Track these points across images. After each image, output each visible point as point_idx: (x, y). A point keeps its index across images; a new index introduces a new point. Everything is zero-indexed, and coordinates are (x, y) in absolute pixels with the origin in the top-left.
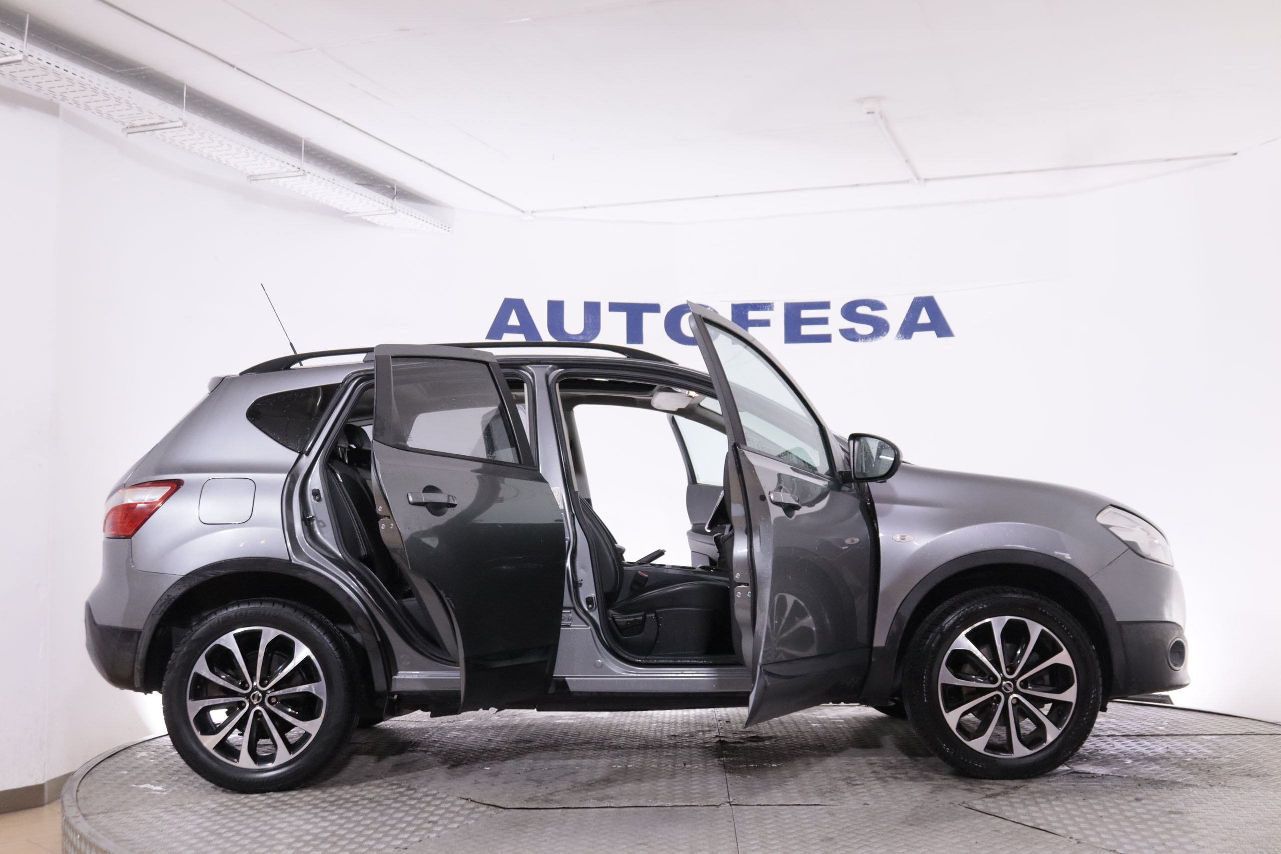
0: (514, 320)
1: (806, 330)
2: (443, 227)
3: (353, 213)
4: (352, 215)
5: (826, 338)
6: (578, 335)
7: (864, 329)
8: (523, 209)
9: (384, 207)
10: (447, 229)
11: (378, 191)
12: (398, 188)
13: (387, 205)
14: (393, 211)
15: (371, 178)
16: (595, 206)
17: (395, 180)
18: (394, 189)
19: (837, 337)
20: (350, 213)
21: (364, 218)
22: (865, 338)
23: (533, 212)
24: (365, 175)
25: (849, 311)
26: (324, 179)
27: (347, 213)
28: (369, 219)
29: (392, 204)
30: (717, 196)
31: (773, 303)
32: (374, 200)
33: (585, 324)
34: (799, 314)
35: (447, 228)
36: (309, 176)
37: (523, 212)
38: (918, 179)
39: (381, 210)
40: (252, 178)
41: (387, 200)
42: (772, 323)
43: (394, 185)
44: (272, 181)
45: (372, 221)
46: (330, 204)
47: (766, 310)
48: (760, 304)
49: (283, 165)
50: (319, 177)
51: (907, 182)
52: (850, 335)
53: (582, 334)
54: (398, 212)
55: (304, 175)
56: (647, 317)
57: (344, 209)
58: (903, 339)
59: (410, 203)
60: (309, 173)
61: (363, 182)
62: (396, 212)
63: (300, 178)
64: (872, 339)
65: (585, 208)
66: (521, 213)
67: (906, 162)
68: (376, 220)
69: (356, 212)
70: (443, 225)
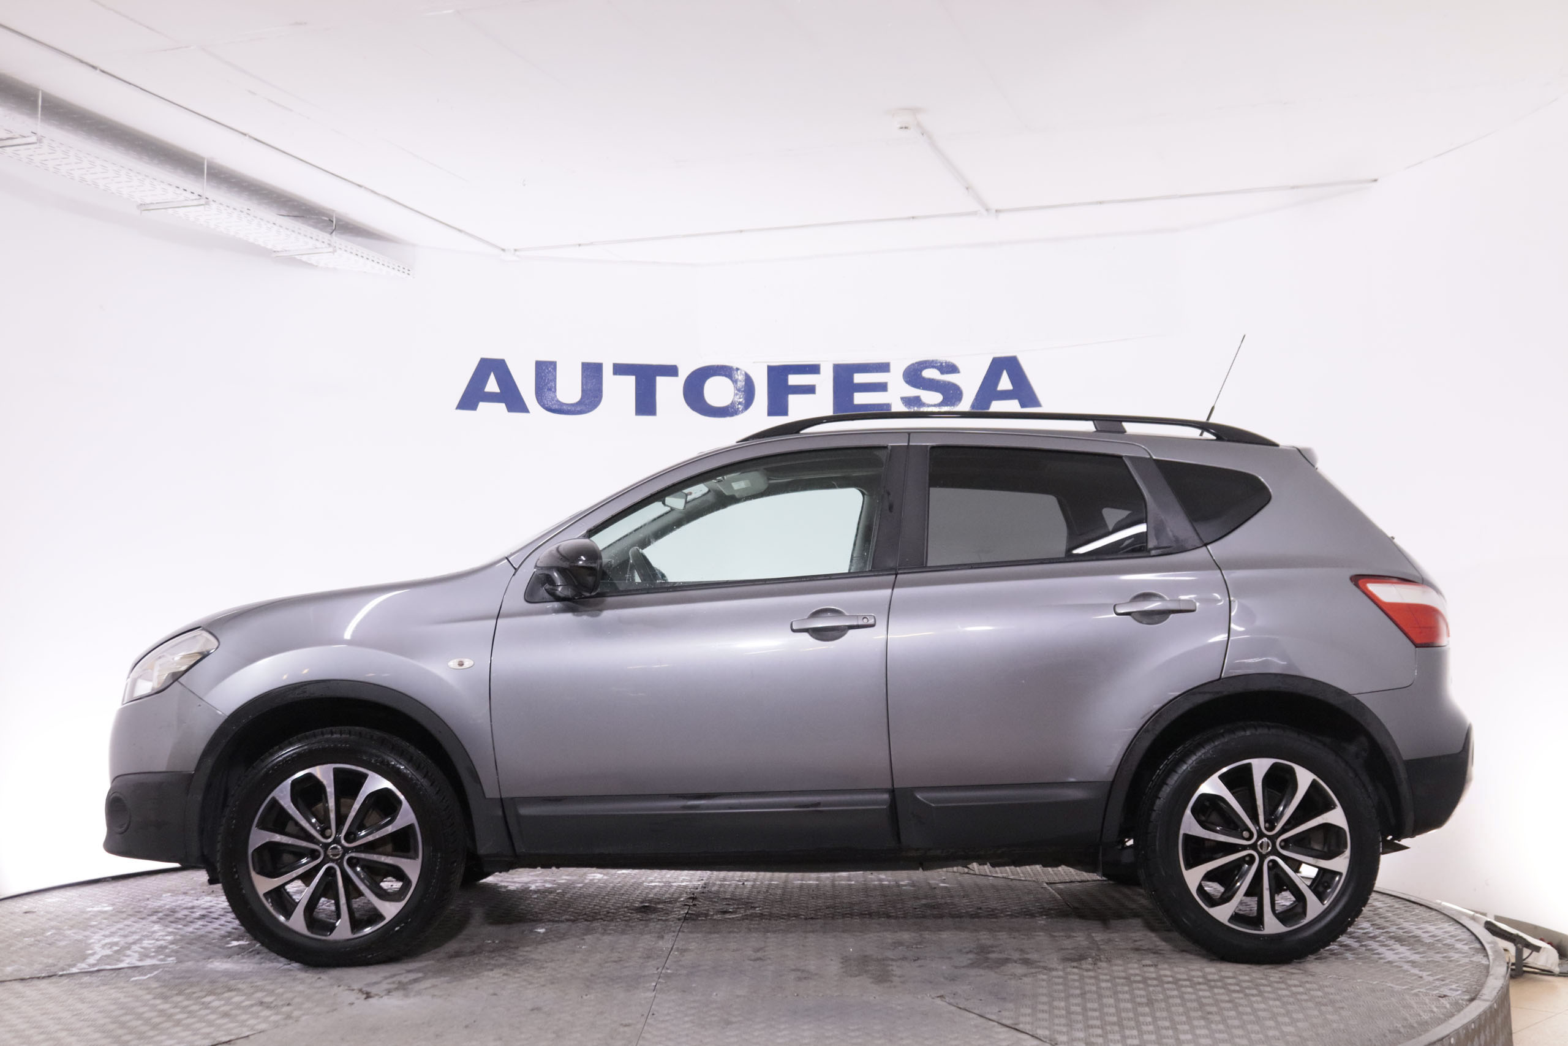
2: (402, 270)
3: (282, 251)
4: (280, 254)
8: (504, 248)
9: (319, 244)
10: (407, 272)
11: (310, 225)
12: (338, 220)
13: (323, 242)
14: (331, 249)
15: (304, 208)
16: (592, 244)
17: (334, 211)
18: (332, 221)
20: (278, 252)
21: (297, 257)
23: (515, 250)
24: (295, 203)
26: (235, 209)
27: (275, 252)
28: (304, 258)
29: (329, 241)
30: (741, 231)
32: (306, 236)
36: (214, 206)
37: (503, 250)
38: (987, 210)
39: (316, 248)
40: (144, 207)
41: (324, 236)
43: (332, 217)
44: (170, 211)
45: (309, 262)
46: (251, 240)
49: (179, 192)
50: (228, 207)
51: (976, 214)
54: (339, 251)
55: (208, 204)
57: (269, 247)
59: (359, 239)
60: (214, 201)
62: (335, 251)
63: (203, 208)
65: (580, 245)
66: (502, 252)
67: (967, 189)
68: (313, 259)
69: (286, 251)
70: (401, 267)
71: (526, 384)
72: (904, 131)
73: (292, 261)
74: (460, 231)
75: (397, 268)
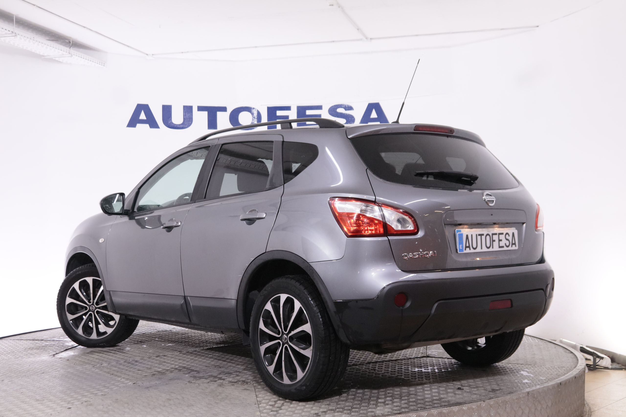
0: (143, 116)
2: (101, 63)
3: (47, 56)
4: (46, 57)
6: (180, 125)
9: (64, 53)
11: (61, 44)
12: (73, 41)
13: (66, 52)
14: (70, 55)
15: (57, 36)
16: (188, 52)
17: (71, 38)
18: (70, 42)
20: (45, 56)
21: (54, 59)
23: (153, 55)
24: (53, 34)
25: (333, 111)
26: (28, 38)
27: (43, 56)
28: (57, 59)
29: (69, 51)
30: (256, 47)
31: (291, 106)
32: (59, 49)
33: (184, 118)
34: (305, 112)
35: (103, 64)
36: (18, 36)
37: (147, 55)
38: (367, 38)
39: (63, 55)
41: (67, 49)
42: (290, 117)
43: (70, 40)
45: (59, 61)
46: (33, 51)
47: (287, 110)
48: (283, 107)
49: (3, 30)
50: (25, 37)
51: (361, 40)
53: (182, 124)
54: (73, 56)
55: (16, 36)
56: (219, 114)
57: (41, 54)
59: (81, 50)
60: (18, 34)
61: (51, 39)
62: (72, 56)
63: (14, 37)
65: (182, 53)
66: (147, 56)
67: (358, 29)
68: (61, 60)
69: (49, 56)
70: (101, 62)
71: (158, 116)
72: (331, 7)
73: (51, 60)
74: (128, 46)
75: (99, 63)
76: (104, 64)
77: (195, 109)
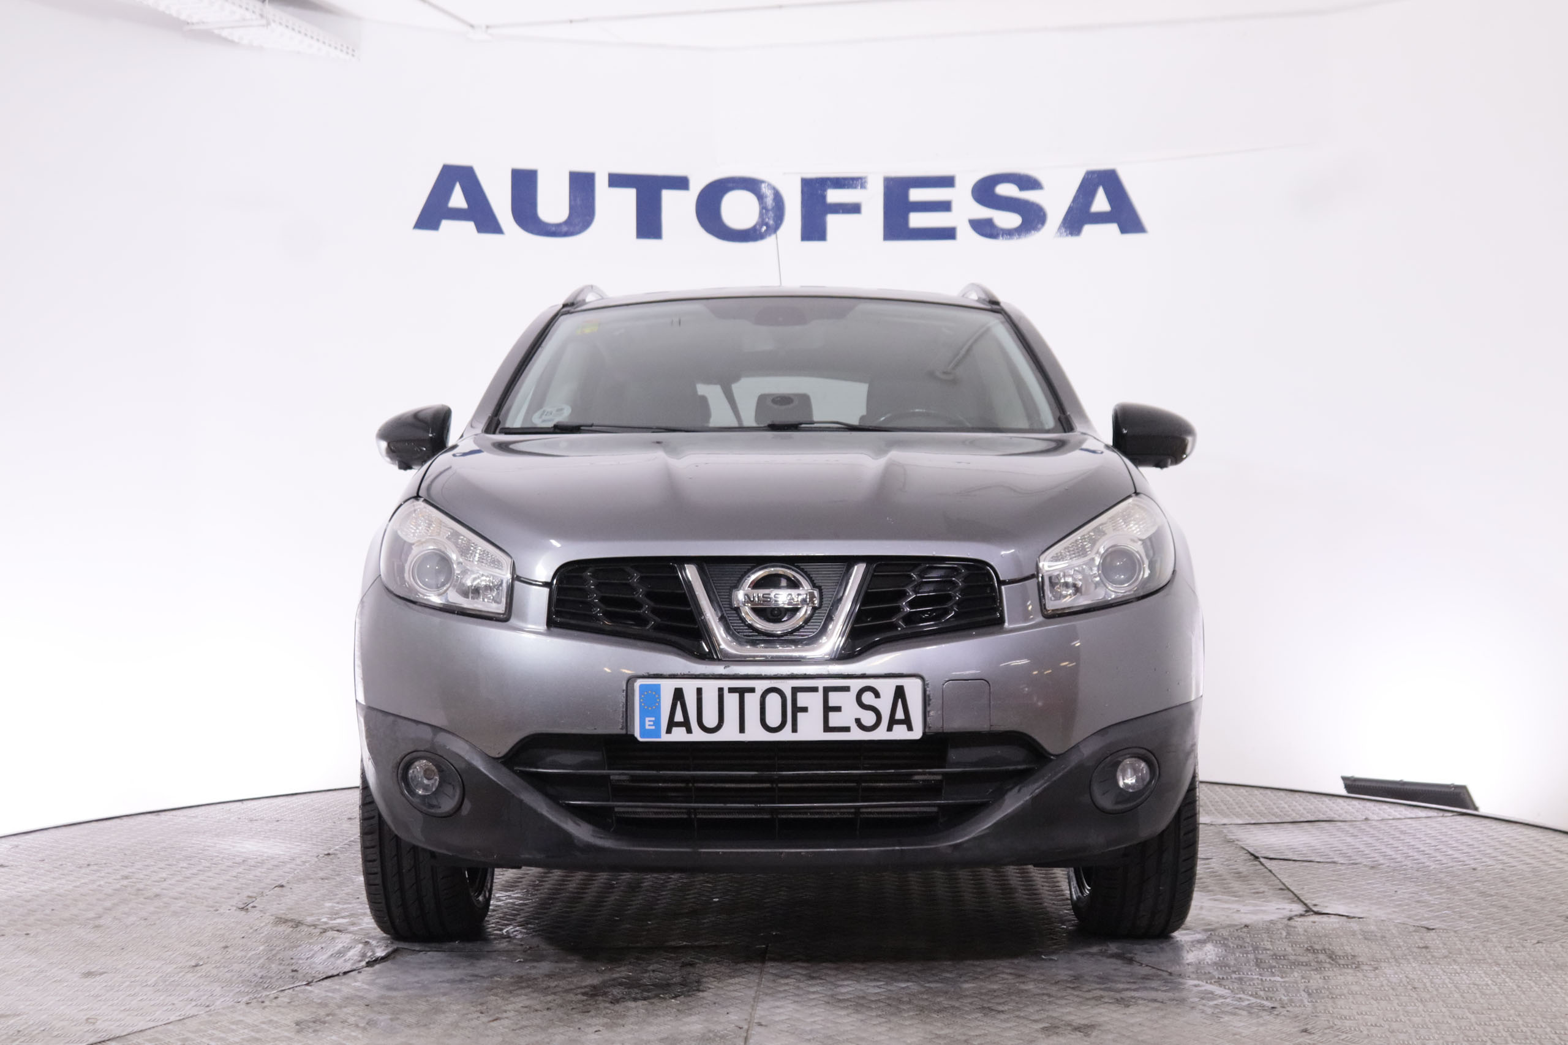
0: (458, 200)
1: (917, 220)
2: (345, 48)
3: (198, 24)
4: (195, 27)
5: (948, 234)
6: (559, 225)
7: (1008, 220)
8: (474, 23)
10: (352, 53)
14: (264, 22)
16: (586, 20)
19: (965, 232)
20: (193, 24)
21: (216, 31)
22: (1009, 233)
23: (488, 27)
25: (985, 192)
27: (188, 23)
28: (224, 33)
29: (261, 10)
31: (865, 178)
33: (571, 208)
34: (906, 195)
35: (350, 51)
37: (472, 26)
39: (244, 20)
41: (255, 4)
42: (864, 209)
45: (230, 38)
47: (855, 188)
48: (845, 179)
52: (984, 228)
53: (566, 223)
54: (272, 23)
56: (668, 197)
58: (1067, 235)
59: (291, 9)
62: (269, 24)
64: (1019, 235)
65: (571, 21)
66: (470, 29)
69: (203, 23)
70: (344, 46)
75: (341, 48)
76: (353, 51)
77: (601, 184)
